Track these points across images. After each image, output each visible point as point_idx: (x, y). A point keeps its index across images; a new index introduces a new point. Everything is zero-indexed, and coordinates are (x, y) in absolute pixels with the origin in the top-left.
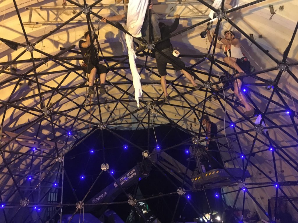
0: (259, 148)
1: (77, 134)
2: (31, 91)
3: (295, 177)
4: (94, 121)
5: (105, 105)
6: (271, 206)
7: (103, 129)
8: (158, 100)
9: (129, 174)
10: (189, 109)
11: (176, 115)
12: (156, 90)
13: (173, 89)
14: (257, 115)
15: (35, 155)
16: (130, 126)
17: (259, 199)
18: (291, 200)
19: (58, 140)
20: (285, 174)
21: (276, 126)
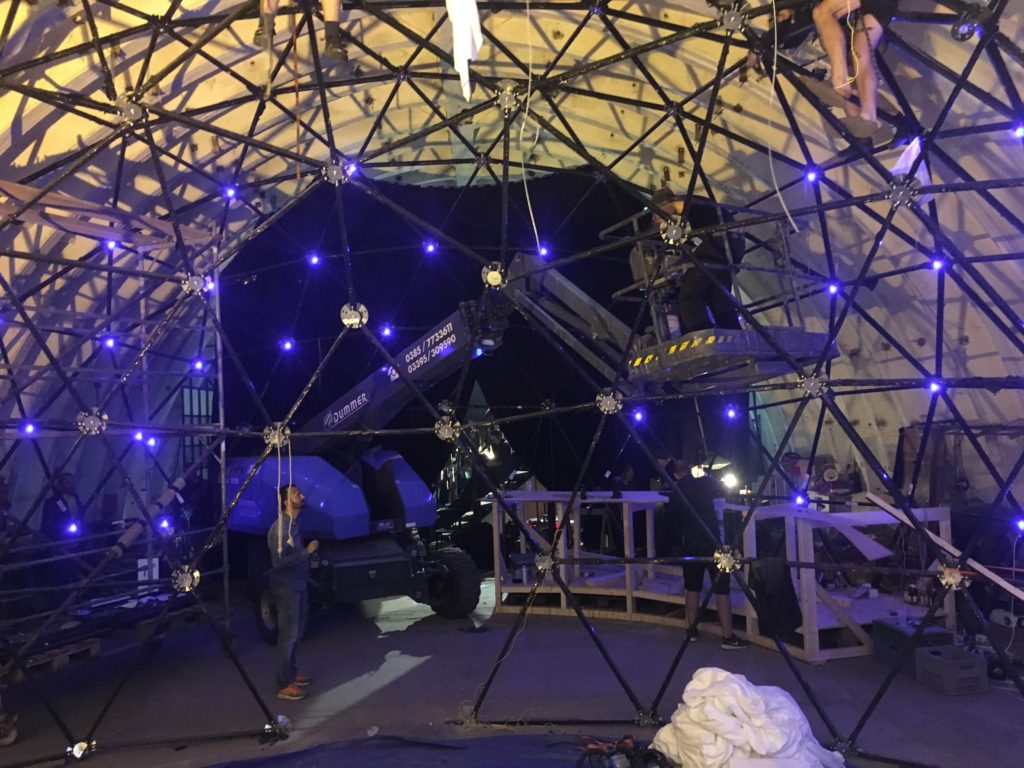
0: (895, 260)
1: (262, 195)
2: (75, 27)
3: (1003, 359)
4: (318, 151)
5: (355, 91)
6: (907, 448)
7: (340, 181)
8: (547, 74)
9: (435, 338)
10: (662, 114)
11: (616, 136)
12: (543, 34)
13: (604, 31)
14: (904, 141)
15: (118, 270)
16: (447, 170)
17: (870, 425)
18: (974, 431)
19: (197, 217)
20: (970, 350)
21: (970, 183)
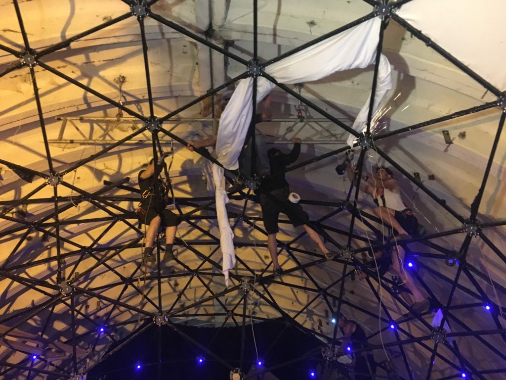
0: (442, 372)
1: (116, 331)
2: (45, 250)
4: (149, 308)
5: (170, 280)
7: (161, 324)
8: (262, 274)
10: (317, 294)
11: (294, 303)
12: (260, 257)
13: (288, 256)
14: (434, 310)
15: (34, 370)
16: (211, 319)
19: (80, 343)
21: (469, 332)
